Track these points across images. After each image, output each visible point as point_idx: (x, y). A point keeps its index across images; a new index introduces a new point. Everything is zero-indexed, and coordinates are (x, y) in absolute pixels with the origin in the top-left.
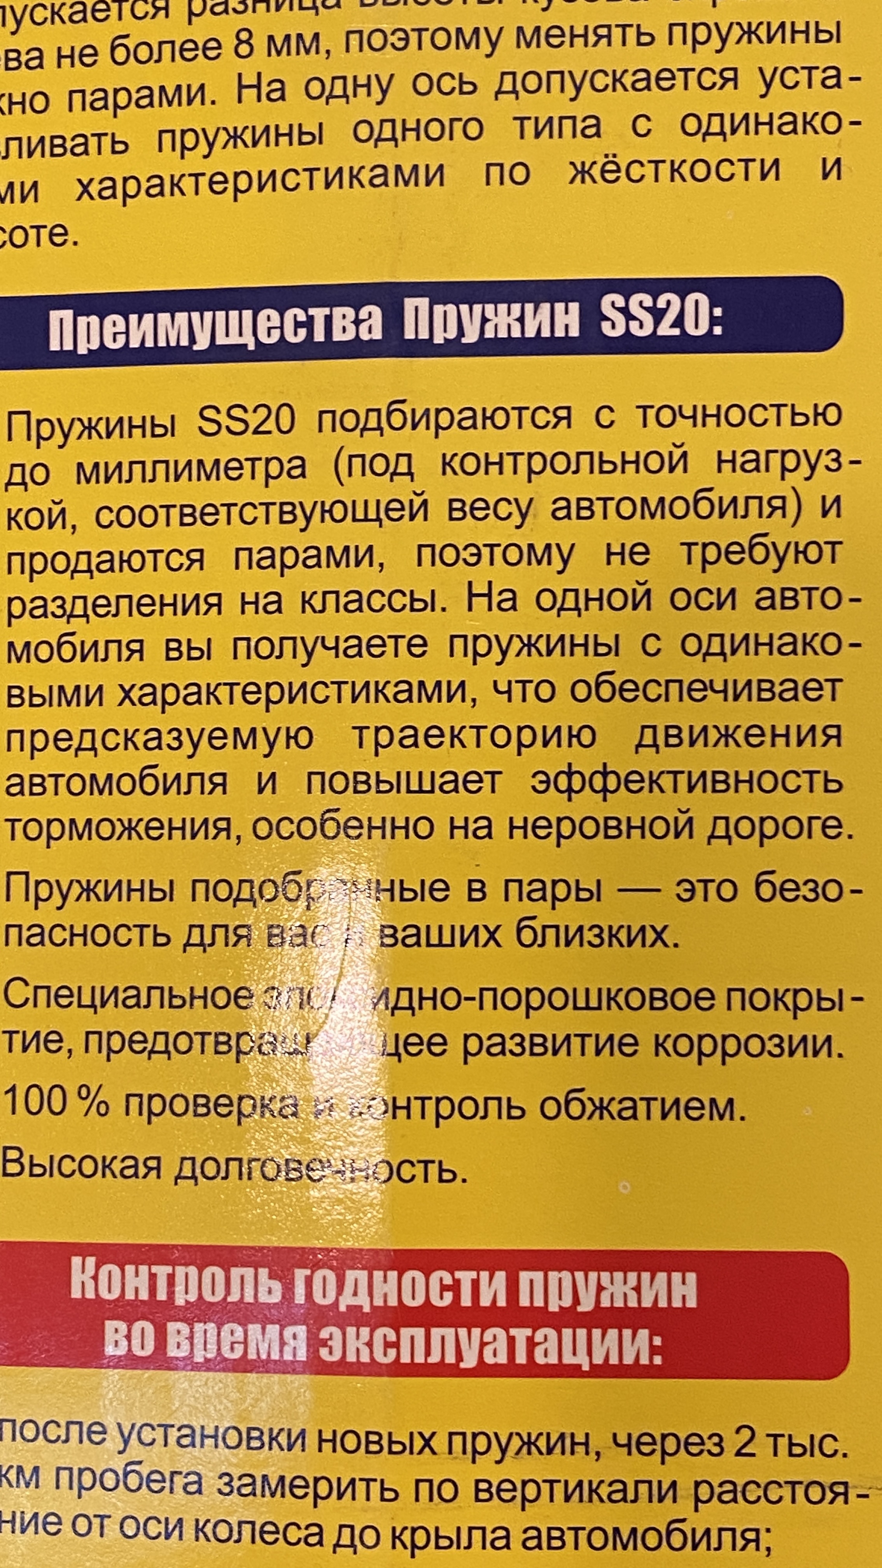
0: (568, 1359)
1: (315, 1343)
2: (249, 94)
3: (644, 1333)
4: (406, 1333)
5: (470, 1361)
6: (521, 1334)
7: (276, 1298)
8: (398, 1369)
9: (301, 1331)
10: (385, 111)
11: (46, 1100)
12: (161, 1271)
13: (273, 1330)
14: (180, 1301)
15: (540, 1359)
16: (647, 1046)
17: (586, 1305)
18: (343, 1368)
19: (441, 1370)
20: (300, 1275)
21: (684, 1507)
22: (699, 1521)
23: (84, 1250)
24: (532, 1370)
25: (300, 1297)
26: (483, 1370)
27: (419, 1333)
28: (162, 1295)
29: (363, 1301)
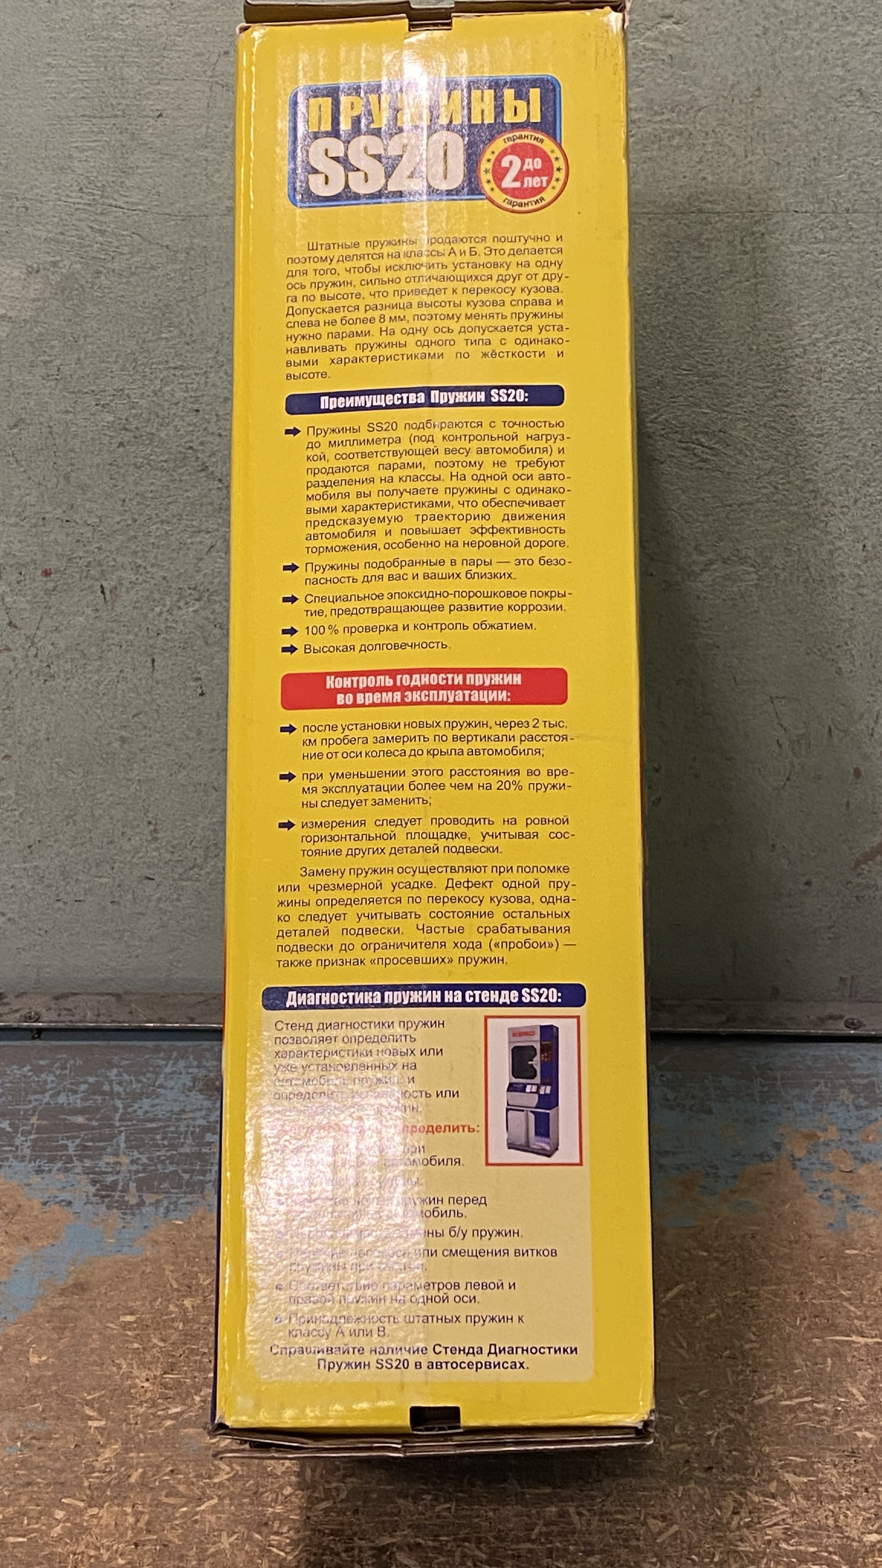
0: (481, 699)
1: (403, 697)
2: (384, 333)
3: (505, 692)
4: (431, 692)
5: (451, 700)
6: (467, 692)
7: (391, 684)
8: (429, 703)
9: (399, 693)
10: (426, 337)
11: (318, 630)
12: (355, 679)
13: (390, 694)
14: (361, 687)
15: (473, 699)
16: (506, 608)
17: (487, 684)
18: (412, 703)
19: (443, 703)
20: (399, 677)
21: (517, 743)
22: (521, 747)
23: (330, 674)
24: (471, 703)
25: (398, 684)
26: (455, 703)
27: (435, 692)
28: (355, 685)
29: (418, 683)
